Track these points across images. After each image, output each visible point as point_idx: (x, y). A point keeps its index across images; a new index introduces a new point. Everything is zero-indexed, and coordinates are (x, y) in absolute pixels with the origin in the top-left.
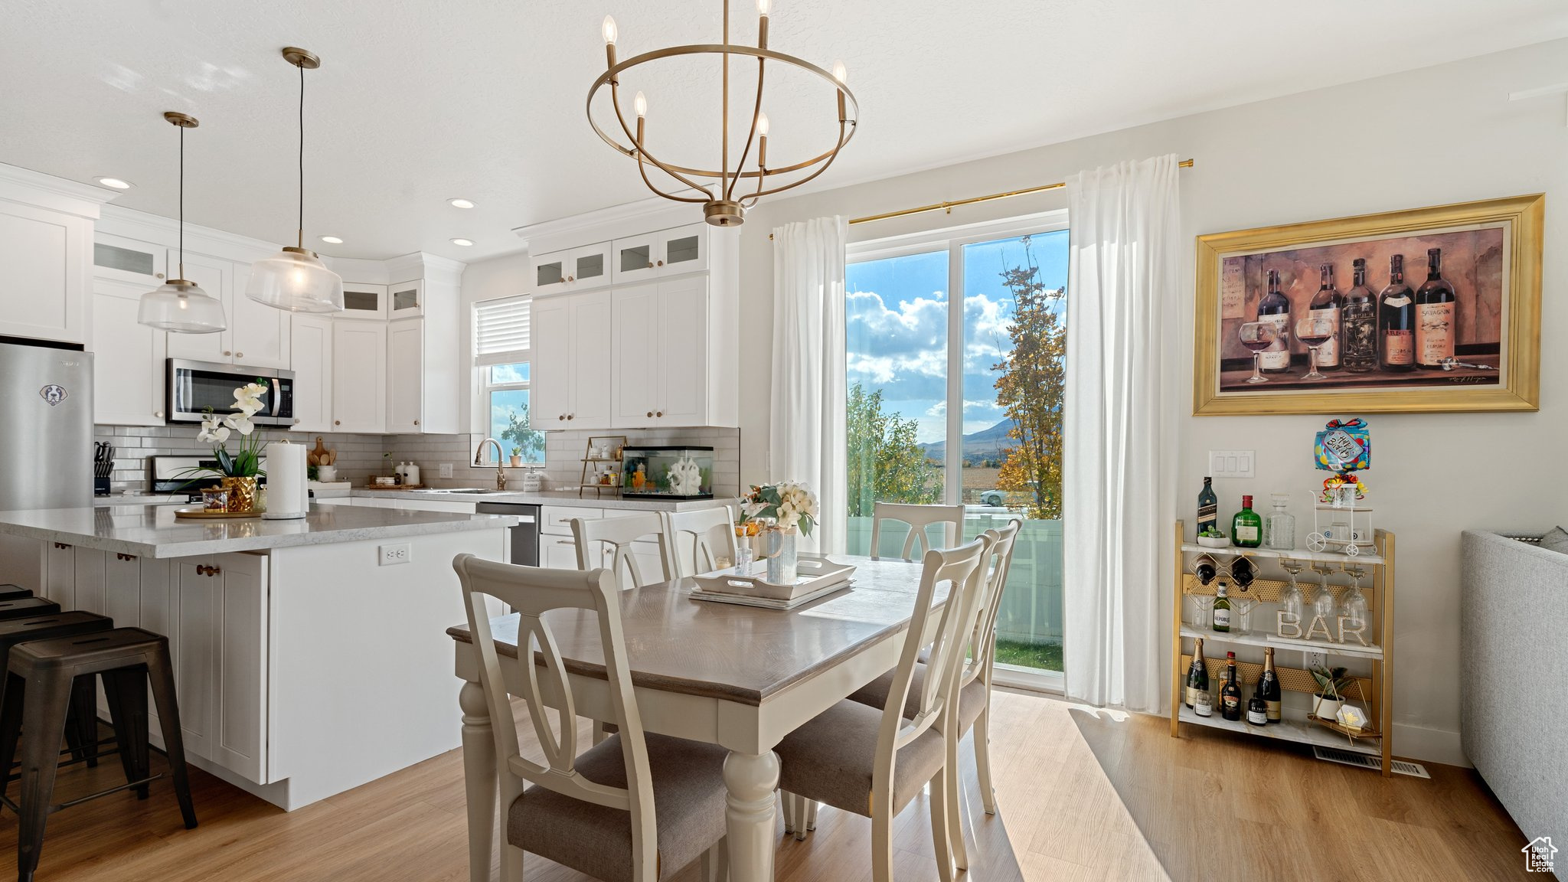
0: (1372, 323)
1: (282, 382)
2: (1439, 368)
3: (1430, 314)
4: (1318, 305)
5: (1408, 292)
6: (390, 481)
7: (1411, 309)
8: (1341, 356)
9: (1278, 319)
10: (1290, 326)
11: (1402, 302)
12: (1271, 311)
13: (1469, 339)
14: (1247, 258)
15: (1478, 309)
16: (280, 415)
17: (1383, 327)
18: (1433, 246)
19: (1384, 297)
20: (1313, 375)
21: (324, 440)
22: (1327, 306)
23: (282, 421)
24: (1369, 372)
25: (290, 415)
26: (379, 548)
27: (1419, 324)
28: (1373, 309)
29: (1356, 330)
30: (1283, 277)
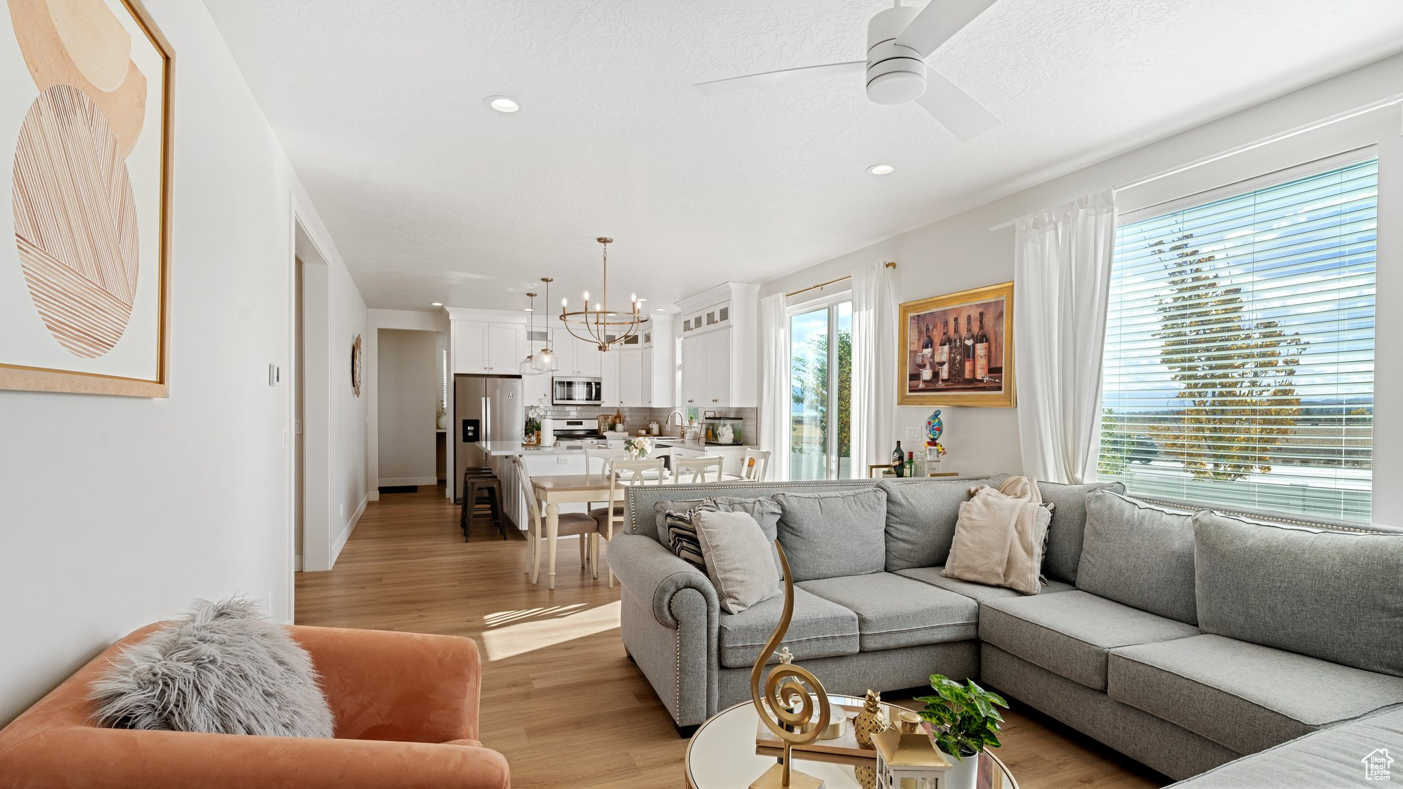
0: (960, 354)
1: (597, 384)
2: (982, 381)
3: (981, 349)
4: (943, 344)
5: (972, 337)
6: (644, 432)
7: (974, 345)
8: (950, 373)
9: (928, 351)
10: (933, 356)
11: (969, 343)
12: (926, 347)
13: (993, 365)
14: (918, 316)
15: (996, 347)
16: (595, 399)
17: (964, 357)
18: (981, 310)
19: (964, 340)
20: (940, 384)
21: (621, 410)
22: (945, 344)
23: (597, 402)
24: (959, 383)
25: (600, 400)
26: (558, 458)
27: (976, 355)
28: (961, 346)
29: (955, 358)
30: (931, 327)
